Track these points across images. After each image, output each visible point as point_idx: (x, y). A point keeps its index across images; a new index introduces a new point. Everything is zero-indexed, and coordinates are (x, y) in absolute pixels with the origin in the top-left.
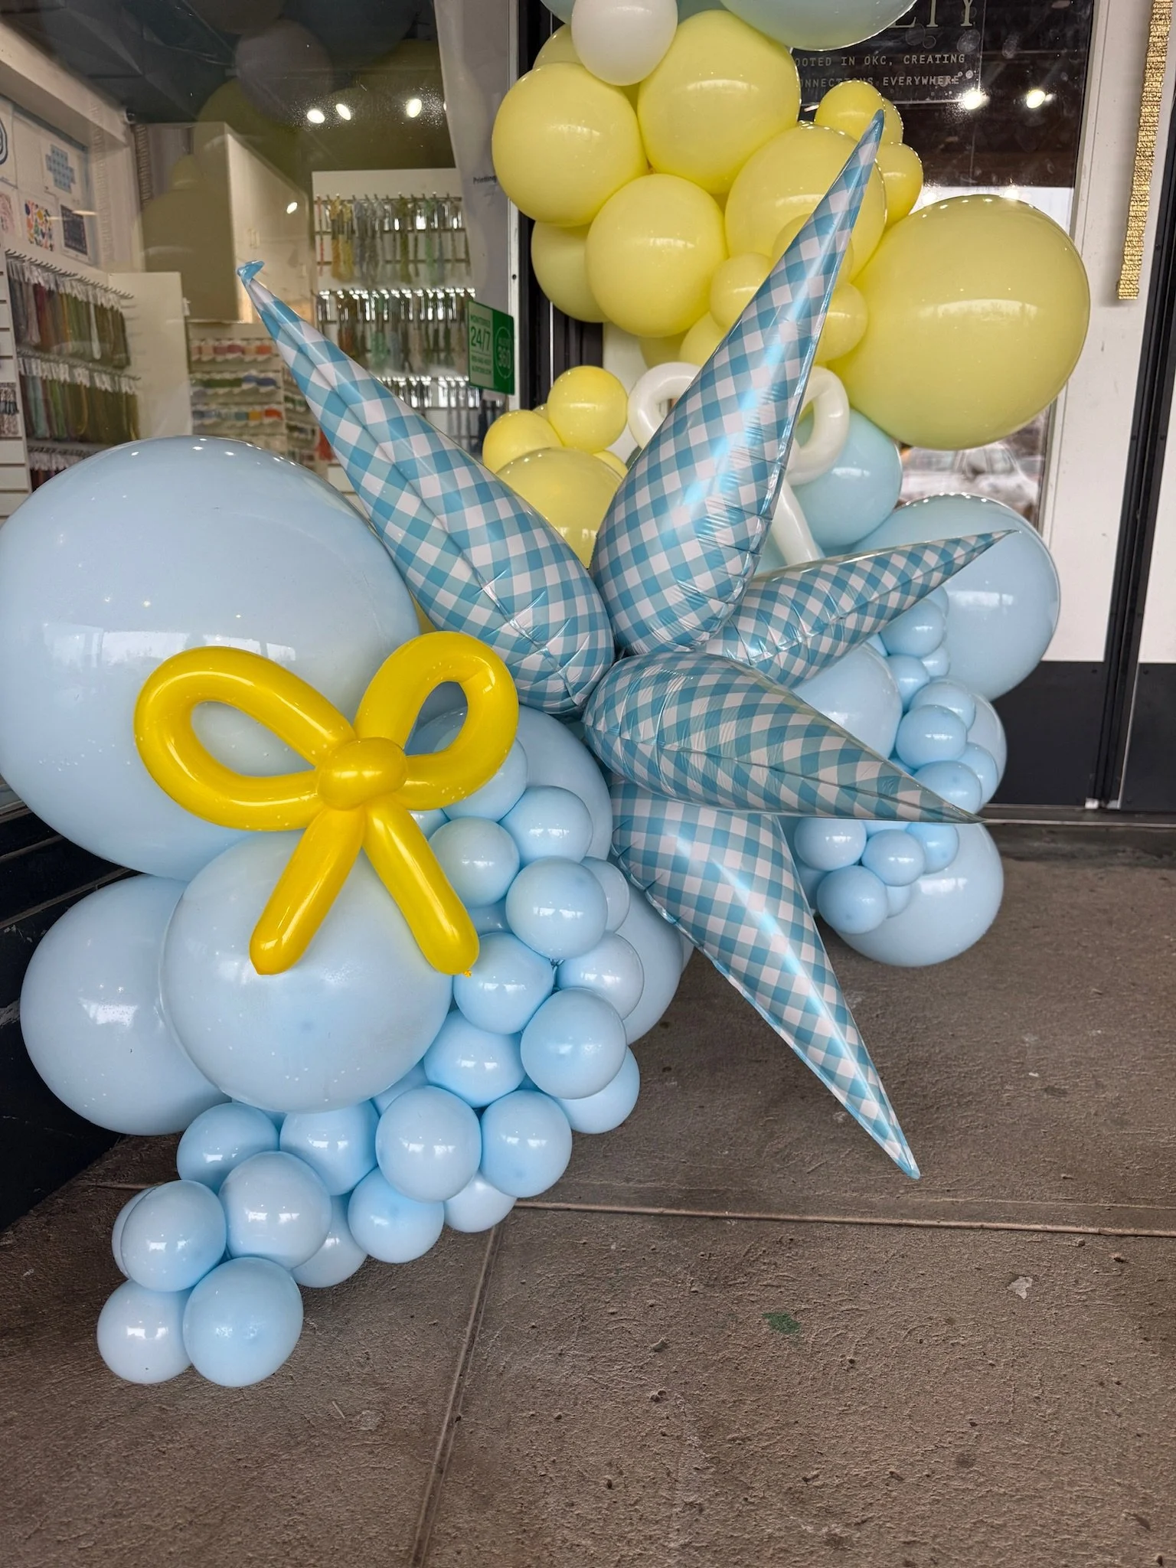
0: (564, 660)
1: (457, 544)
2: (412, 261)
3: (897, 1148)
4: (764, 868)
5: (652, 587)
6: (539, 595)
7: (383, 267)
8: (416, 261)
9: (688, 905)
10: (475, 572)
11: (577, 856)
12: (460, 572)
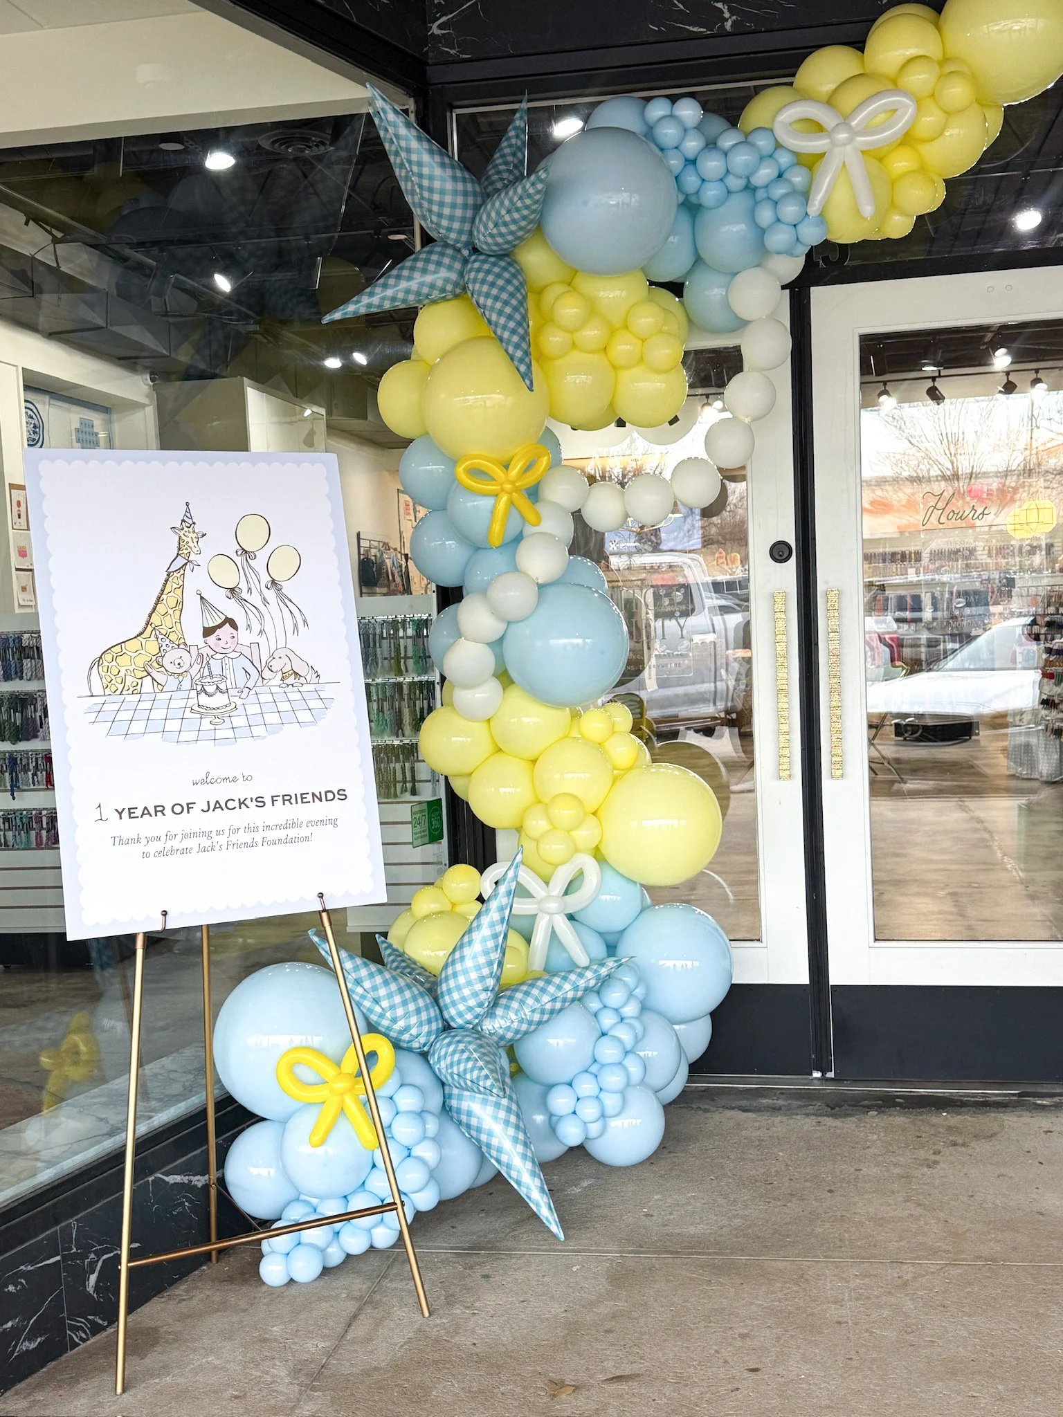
0: (418, 1035)
1: (376, 1001)
2: (403, 658)
3: (555, 1228)
4: (502, 1114)
5: (454, 1003)
6: (407, 1015)
7: (382, 663)
8: (406, 657)
9: (484, 1134)
10: (383, 1009)
11: (418, 1109)
12: (378, 1009)
